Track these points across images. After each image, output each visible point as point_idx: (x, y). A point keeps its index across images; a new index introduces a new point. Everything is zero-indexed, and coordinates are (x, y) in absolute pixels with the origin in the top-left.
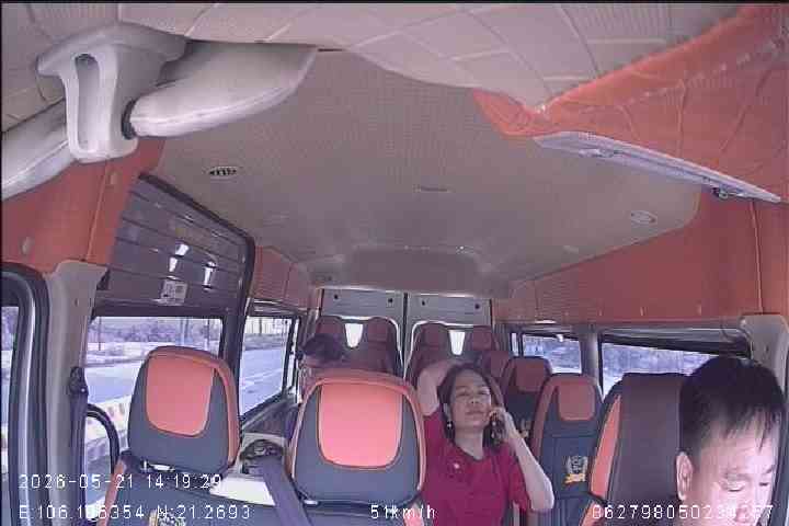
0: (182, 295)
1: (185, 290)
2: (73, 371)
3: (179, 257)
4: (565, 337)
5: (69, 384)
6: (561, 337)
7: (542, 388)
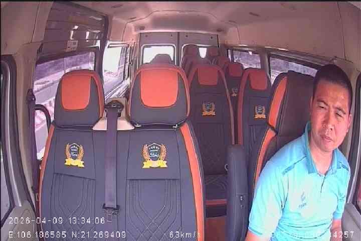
0: (76, 46)
1: (77, 44)
2: (28, 92)
3: (74, 30)
4: (252, 53)
5: (27, 97)
6: (250, 53)
7: (243, 74)
